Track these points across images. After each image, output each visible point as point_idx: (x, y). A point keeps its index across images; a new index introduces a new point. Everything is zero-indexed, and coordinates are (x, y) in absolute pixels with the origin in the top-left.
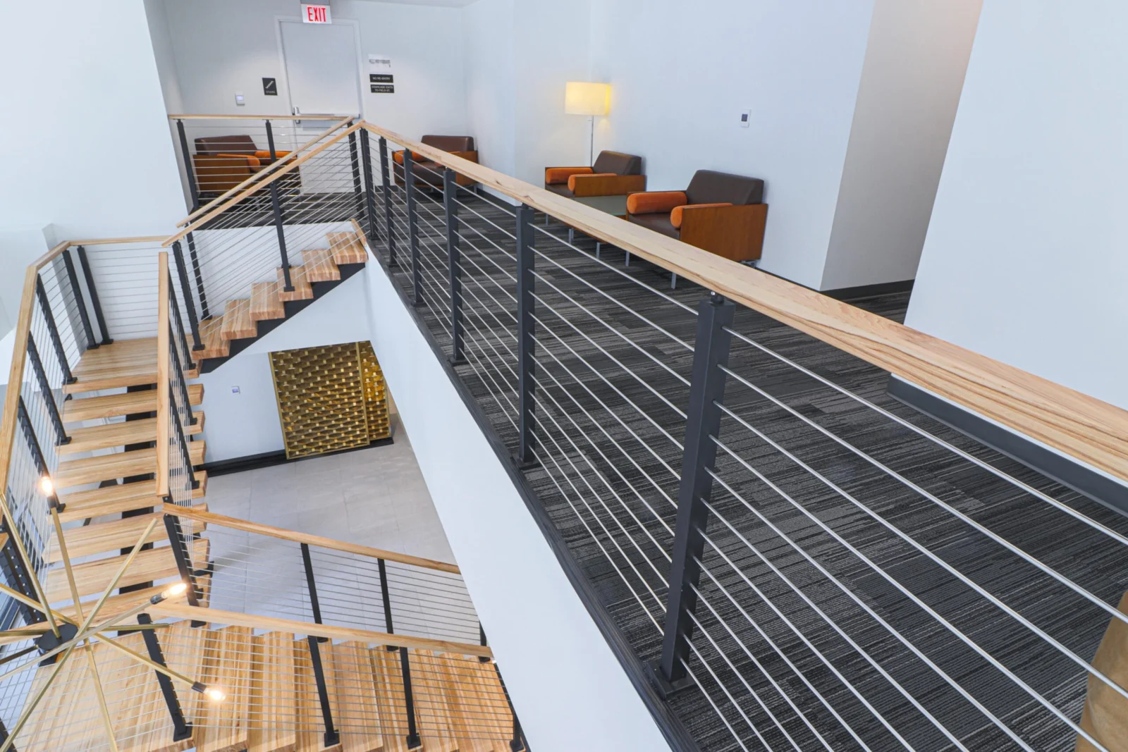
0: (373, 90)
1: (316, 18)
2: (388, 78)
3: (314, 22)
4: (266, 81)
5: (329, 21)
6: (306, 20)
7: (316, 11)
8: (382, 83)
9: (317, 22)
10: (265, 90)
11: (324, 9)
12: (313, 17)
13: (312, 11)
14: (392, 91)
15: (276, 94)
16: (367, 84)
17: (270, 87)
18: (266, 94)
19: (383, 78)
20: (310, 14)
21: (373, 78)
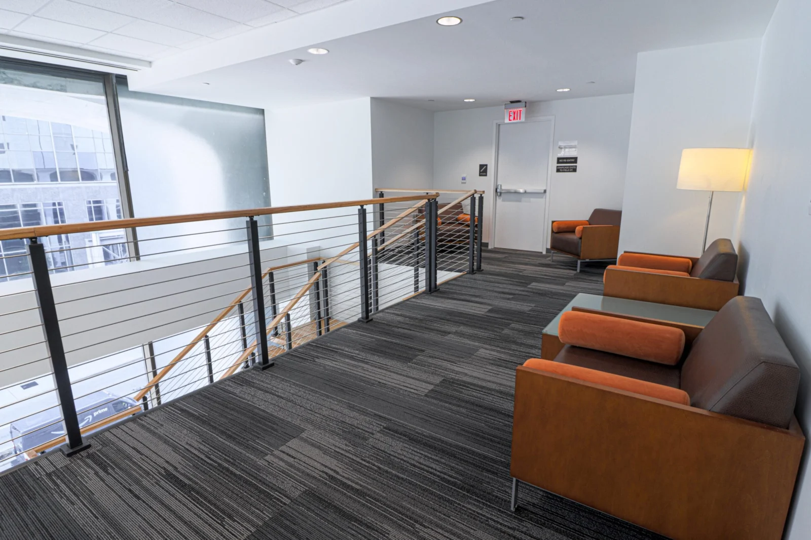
0: (558, 170)
1: (514, 118)
2: (573, 160)
3: (512, 121)
4: (481, 166)
5: (523, 119)
6: (507, 121)
7: (514, 113)
8: (567, 165)
9: (514, 121)
10: (480, 172)
11: (520, 111)
12: (512, 118)
13: (512, 114)
14: (575, 170)
15: (486, 175)
16: (554, 165)
17: (483, 170)
18: (480, 175)
19: (568, 160)
20: (510, 116)
21: (559, 160)
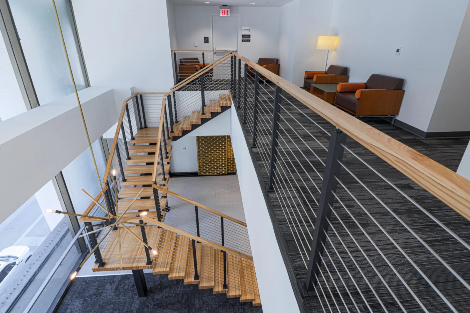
0: (243, 41)
1: (225, 14)
2: (249, 36)
3: (224, 15)
4: (205, 38)
5: (229, 15)
6: (221, 15)
7: (225, 11)
8: (246, 38)
9: (225, 15)
10: (205, 41)
11: (228, 10)
12: (223, 14)
13: (223, 12)
14: (249, 41)
15: (208, 43)
16: (240, 38)
17: (206, 40)
18: (205, 43)
19: (247, 36)
20: (222, 13)
21: (243, 36)
